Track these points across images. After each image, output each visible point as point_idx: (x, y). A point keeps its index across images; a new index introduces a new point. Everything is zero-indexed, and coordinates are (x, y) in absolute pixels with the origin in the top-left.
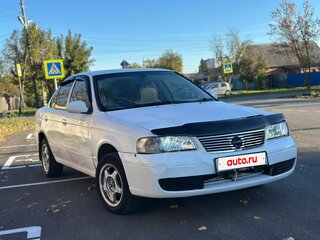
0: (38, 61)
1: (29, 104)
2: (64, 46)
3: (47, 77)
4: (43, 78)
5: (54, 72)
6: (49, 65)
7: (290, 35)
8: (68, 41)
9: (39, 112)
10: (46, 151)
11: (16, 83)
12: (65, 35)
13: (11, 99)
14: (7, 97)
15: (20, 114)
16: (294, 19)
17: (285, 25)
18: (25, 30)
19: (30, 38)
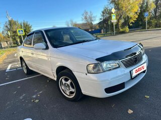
0: (15, 30)
1: (14, 43)
2: (23, 25)
3: (19, 35)
4: (17, 35)
5: (21, 33)
6: (19, 31)
7: (87, 21)
8: (24, 24)
9: (18, 48)
10: (24, 64)
11: (9, 37)
12: (23, 22)
13: (8, 43)
14: (7, 42)
15: (11, 47)
16: (88, 16)
17: (86, 18)
18: (9, 21)
19: (11, 23)
